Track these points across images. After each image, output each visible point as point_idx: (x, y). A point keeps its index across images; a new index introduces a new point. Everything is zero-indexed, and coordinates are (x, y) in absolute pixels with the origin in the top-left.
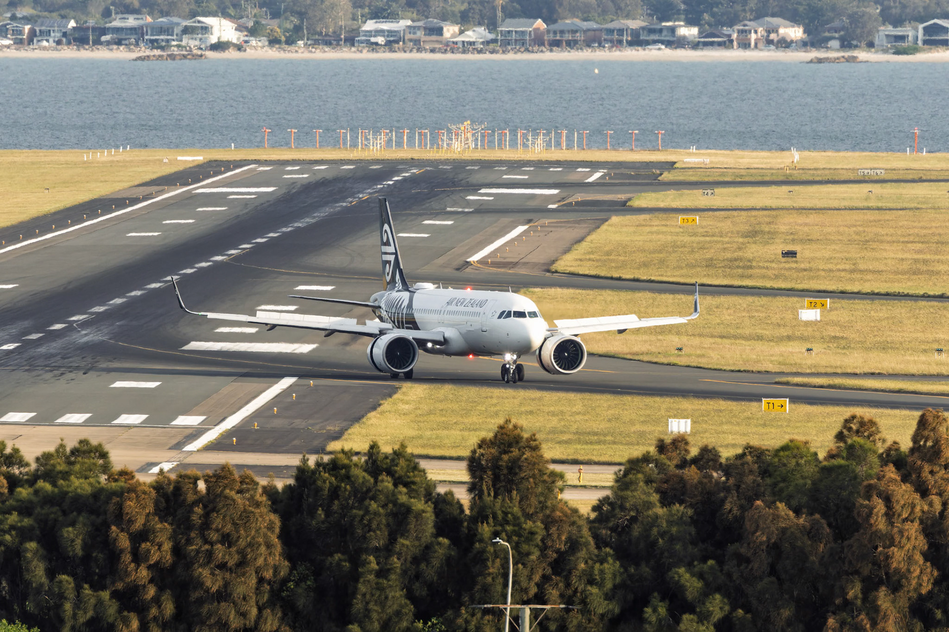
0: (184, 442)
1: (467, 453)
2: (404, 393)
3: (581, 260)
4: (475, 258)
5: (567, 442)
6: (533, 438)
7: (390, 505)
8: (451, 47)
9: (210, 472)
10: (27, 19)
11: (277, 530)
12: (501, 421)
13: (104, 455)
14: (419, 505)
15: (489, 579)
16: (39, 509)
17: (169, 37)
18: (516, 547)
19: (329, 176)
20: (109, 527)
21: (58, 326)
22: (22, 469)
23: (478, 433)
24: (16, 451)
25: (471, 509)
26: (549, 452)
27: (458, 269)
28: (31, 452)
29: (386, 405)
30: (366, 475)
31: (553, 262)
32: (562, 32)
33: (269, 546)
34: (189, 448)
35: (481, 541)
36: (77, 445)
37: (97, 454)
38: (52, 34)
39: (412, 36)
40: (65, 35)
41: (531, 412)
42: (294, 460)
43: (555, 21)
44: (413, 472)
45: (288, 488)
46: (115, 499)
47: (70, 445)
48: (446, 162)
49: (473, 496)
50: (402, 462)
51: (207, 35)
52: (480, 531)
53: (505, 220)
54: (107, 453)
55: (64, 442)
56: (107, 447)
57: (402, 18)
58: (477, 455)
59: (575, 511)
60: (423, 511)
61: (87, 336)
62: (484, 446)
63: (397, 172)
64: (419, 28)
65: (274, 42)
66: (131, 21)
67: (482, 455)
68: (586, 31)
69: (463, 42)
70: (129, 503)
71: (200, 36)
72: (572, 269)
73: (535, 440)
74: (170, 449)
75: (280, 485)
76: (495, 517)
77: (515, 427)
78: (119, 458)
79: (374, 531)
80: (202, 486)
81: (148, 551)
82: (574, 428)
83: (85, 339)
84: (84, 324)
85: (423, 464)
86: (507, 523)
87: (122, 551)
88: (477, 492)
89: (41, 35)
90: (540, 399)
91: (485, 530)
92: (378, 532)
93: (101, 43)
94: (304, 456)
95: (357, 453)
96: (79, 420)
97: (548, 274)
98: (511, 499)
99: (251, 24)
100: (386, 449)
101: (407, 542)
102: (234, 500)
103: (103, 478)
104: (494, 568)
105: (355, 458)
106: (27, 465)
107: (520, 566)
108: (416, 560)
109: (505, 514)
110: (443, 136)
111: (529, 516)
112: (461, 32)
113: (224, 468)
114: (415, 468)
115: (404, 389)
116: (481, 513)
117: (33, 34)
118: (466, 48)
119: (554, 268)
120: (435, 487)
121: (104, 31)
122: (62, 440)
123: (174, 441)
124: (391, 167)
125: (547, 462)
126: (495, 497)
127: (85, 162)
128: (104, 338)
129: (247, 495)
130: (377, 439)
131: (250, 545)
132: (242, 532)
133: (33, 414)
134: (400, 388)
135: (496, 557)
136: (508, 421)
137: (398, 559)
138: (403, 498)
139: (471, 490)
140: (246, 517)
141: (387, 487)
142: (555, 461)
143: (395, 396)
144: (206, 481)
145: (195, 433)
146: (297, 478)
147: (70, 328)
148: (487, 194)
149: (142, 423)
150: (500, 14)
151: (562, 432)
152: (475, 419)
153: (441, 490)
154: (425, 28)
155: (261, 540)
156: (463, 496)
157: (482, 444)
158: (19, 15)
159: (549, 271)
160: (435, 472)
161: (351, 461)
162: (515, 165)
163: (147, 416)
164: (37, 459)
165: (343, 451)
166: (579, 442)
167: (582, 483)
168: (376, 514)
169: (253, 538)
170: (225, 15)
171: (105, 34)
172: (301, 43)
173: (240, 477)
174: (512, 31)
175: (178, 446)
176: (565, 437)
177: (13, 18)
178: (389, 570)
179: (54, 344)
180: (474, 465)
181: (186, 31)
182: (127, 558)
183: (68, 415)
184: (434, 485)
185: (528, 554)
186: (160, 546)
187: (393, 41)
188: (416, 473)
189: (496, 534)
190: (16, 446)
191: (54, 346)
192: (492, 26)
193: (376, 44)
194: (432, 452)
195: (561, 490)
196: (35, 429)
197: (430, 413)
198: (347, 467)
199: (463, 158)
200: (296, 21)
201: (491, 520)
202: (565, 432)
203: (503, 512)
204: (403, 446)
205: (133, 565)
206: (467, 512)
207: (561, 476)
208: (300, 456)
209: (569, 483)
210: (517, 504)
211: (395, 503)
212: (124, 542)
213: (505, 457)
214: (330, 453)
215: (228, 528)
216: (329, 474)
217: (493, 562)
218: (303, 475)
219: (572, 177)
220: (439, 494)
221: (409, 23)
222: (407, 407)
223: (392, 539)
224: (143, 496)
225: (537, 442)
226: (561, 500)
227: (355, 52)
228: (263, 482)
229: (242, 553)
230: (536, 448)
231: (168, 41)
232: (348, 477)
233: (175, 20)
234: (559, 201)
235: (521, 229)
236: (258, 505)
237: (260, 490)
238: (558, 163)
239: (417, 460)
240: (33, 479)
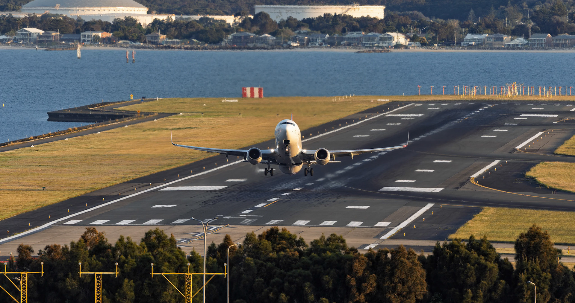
0: (381, 235)
1: (514, 240)
2: (485, 212)
3: (568, 148)
4: (518, 147)
5: (563, 235)
6: (545, 233)
7: (477, 265)
8: (508, 47)
9: (393, 249)
10: (307, 34)
11: (425, 278)
12: (531, 225)
13: (343, 241)
14: (490, 265)
15: (525, 300)
16: (312, 267)
17: (374, 42)
18: (538, 285)
19: (449, 108)
20: (346, 276)
21: (321, 179)
22: (304, 248)
23: (520, 230)
24: (302, 239)
25: (517, 267)
26: (553, 239)
27: (510, 153)
28: (308, 239)
29: (477, 217)
30: (466, 250)
31: (556, 149)
32: (560, 40)
33: (422, 284)
34: (383, 237)
35: (521, 282)
36: (330, 237)
37: (340, 241)
38: (318, 41)
39: (489, 42)
40: (324, 41)
41: (545, 221)
42: (433, 243)
43: (556, 35)
44: (490, 249)
45: (430, 257)
46: (348, 262)
47: (327, 237)
48: (505, 101)
49: (517, 261)
50: (485, 245)
51: (391, 41)
52: (520, 277)
53: (533, 129)
54: (345, 240)
55: (324, 235)
56: (344, 238)
57: (484, 33)
58: (519, 241)
59: (566, 268)
60: (493, 267)
61: (334, 184)
62: (522, 237)
63: (481, 106)
64: (492, 38)
65: (423, 44)
66: (355, 34)
67: (522, 241)
68: (571, 40)
69: (513, 44)
70: (355, 264)
71: (388, 41)
72: (564, 153)
73: (547, 234)
74: (374, 238)
75: (426, 255)
76: (527, 270)
77: (538, 228)
78: (350, 242)
79: (470, 278)
80: (389, 255)
81: (366, 287)
82: (565, 228)
83: (334, 186)
84: (333, 179)
85: (494, 245)
86: (534, 273)
87: (352, 286)
88: (519, 259)
89: (312, 42)
90: (550, 214)
91: (523, 276)
92: (471, 278)
93: (341, 45)
94: (438, 242)
95: (463, 240)
96: (331, 224)
97: (553, 155)
98: (535, 262)
99: (412, 36)
100: (477, 238)
101: (485, 282)
102: (405, 263)
103: (343, 252)
104: (527, 295)
105: (462, 243)
106: (307, 246)
107: (540, 294)
108: (490, 291)
109: (533, 269)
110: (503, 89)
111: (543, 270)
112: (512, 40)
113: (400, 247)
114: (491, 247)
115: (485, 210)
116: (521, 268)
117: (309, 41)
118: (515, 47)
119: (556, 152)
120: (500, 256)
121: (343, 39)
122: (323, 234)
123: (376, 235)
124: (479, 104)
125: (552, 244)
126: (528, 261)
127: (333, 103)
128: (343, 185)
129: (411, 260)
130: (473, 233)
131: (413, 284)
132: (409, 278)
133: (309, 221)
134: (483, 209)
135: (528, 289)
136: (534, 226)
137: (482, 291)
138: (483, 261)
139: (516, 258)
140: (411, 271)
141: (474, 256)
142: (556, 244)
143: (481, 213)
144: (391, 253)
145: (386, 230)
146: (434, 253)
147: (327, 181)
148: (525, 116)
149: (360, 226)
150: (530, 31)
151: (560, 230)
152: (519, 224)
153: (503, 258)
154: (495, 38)
155: (418, 282)
156: (513, 261)
157: (522, 236)
158: (302, 32)
159: (553, 154)
160: (500, 249)
161: (460, 244)
162: (537, 103)
163: (363, 222)
164: (312, 243)
165: (456, 239)
166: (568, 234)
167: (569, 254)
168: (470, 269)
169: (415, 281)
170: (401, 32)
171: (343, 41)
172: (436, 45)
173: (408, 251)
174: (536, 39)
175: (378, 237)
176: (562, 232)
177: (299, 33)
178: (477, 297)
179: (319, 188)
180: (518, 245)
181: (382, 39)
182: (354, 290)
183: (326, 222)
184: (499, 255)
185: (544, 288)
186: (371, 284)
187: (479, 45)
188: (491, 249)
189: (528, 279)
190: (302, 237)
191: (320, 188)
192: (526, 37)
193: (472, 45)
194: (498, 239)
195: (560, 258)
196: (310, 228)
197: (497, 221)
198: (458, 247)
199: (513, 99)
200: (434, 35)
201: (525, 272)
202: (562, 230)
203: (531, 268)
204: (485, 237)
205: (357, 293)
206: (515, 268)
207: (560, 251)
208: (436, 242)
209: (564, 254)
210: (538, 264)
211: (479, 264)
212: (353, 282)
213: (532, 242)
214: (450, 240)
215: (403, 276)
216: (450, 250)
217: (527, 292)
218: (437, 250)
219: (565, 109)
220: (502, 260)
221: (487, 35)
222: (486, 218)
223: (478, 281)
224: (362, 261)
225: (548, 236)
226: (560, 263)
227: (461, 49)
228: (418, 254)
229: (409, 287)
230: (547, 238)
231: (373, 44)
232: (458, 252)
233: (377, 34)
234: (558, 120)
235: (540, 133)
236: (416, 265)
237: (417, 258)
238: (557, 102)
239: (491, 244)
240: (309, 252)
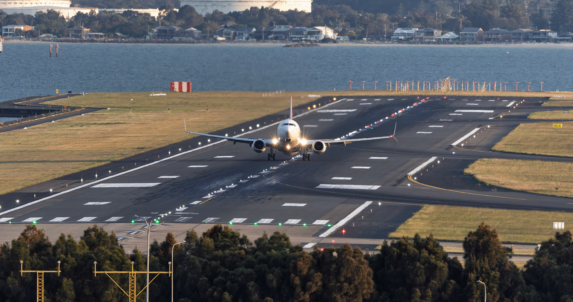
0: (320, 233)
1: (463, 239)
2: (424, 210)
3: (506, 145)
4: (455, 144)
5: (505, 233)
6: (494, 231)
7: (427, 264)
8: (439, 41)
9: (338, 247)
10: (232, 27)
11: (372, 276)
12: (479, 223)
13: (287, 239)
14: (441, 264)
15: (474, 300)
16: (257, 266)
17: (302, 36)
18: (487, 285)
19: (382, 104)
20: (291, 274)
21: (256, 176)
22: (248, 246)
23: (468, 229)
24: (245, 237)
25: (466, 266)
26: (501, 238)
27: (446, 149)
28: (252, 238)
29: (416, 215)
30: (415, 249)
31: (493, 146)
32: (491, 34)
33: (369, 283)
34: (322, 235)
35: (470, 281)
36: (273, 235)
37: (283, 239)
38: (244, 35)
39: (419, 36)
40: (250, 35)
43: (488, 29)
44: (436, 248)
47: (269, 235)
48: (439, 97)
49: (466, 260)
50: (431, 243)
51: (319, 35)
52: (469, 276)
53: (469, 125)
54: (289, 238)
55: (266, 233)
56: (288, 236)
57: (414, 27)
58: (467, 240)
59: (515, 267)
60: (443, 267)
61: (269, 181)
62: (471, 236)
63: (415, 102)
64: (422, 32)
65: (352, 38)
66: (283, 28)
67: (470, 240)
68: (502, 34)
69: (444, 39)
70: (299, 263)
71: (316, 35)
72: (502, 149)
74: (312, 236)
76: (477, 270)
77: (486, 226)
78: (294, 241)
79: (419, 277)
80: (335, 254)
81: (311, 286)
83: (269, 183)
84: (269, 175)
85: (441, 244)
86: (483, 273)
87: (296, 286)
88: (468, 258)
89: (239, 36)
90: (491, 212)
91: (472, 276)
92: (421, 277)
93: (268, 39)
94: (385, 240)
96: (268, 222)
97: (491, 152)
98: (484, 260)
99: (340, 30)
100: (423, 237)
101: (435, 282)
102: (352, 261)
103: (287, 250)
104: (477, 294)
106: (251, 244)
107: (489, 293)
108: (439, 291)
109: (482, 268)
110: (437, 84)
111: (493, 269)
112: (442, 34)
113: (345, 245)
114: (438, 246)
116: (470, 267)
117: (235, 35)
118: (446, 41)
119: (494, 148)
120: (448, 255)
121: (270, 33)
122: (264, 232)
123: (314, 232)
124: (412, 99)
125: (500, 243)
126: (476, 260)
127: (263, 98)
128: (278, 182)
129: (357, 259)
131: (360, 283)
132: (356, 277)
134: (422, 207)
135: (478, 289)
136: (483, 224)
137: (431, 290)
138: (433, 260)
139: (465, 257)
140: (358, 269)
141: (425, 255)
142: (504, 243)
143: (420, 211)
144: (337, 252)
145: (324, 228)
146: (382, 251)
147: (261, 177)
148: (460, 112)
149: (298, 223)
150: (461, 25)
151: (502, 228)
153: (451, 257)
154: (425, 32)
155: (365, 281)
156: (462, 261)
157: (470, 234)
158: (228, 25)
159: (491, 150)
160: (448, 248)
161: (408, 242)
162: (472, 99)
163: (300, 220)
164: (256, 242)
166: (511, 233)
168: (420, 268)
169: (361, 280)
170: (329, 26)
171: (270, 35)
172: (365, 39)
173: (354, 250)
174: (467, 34)
175: (317, 234)
177: (226, 27)
178: (426, 296)
179: (255, 185)
180: (466, 244)
181: (311, 33)
182: (299, 289)
183: (262, 220)
184: (447, 253)
185: (493, 287)
186: (316, 283)
187: (409, 39)
188: (438, 248)
189: (478, 278)
192: (457, 31)
193: (401, 39)
194: (444, 238)
195: (510, 257)
196: (249, 226)
198: (406, 245)
199: (447, 95)
200: (362, 28)
201: (475, 271)
203: (480, 267)
204: (431, 235)
205: (302, 293)
206: (464, 268)
208: (383, 240)
210: (487, 263)
211: (429, 263)
212: (297, 281)
213: (481, 241)
215: (349, 275)
216: (397, 249)
217: (476, 291)
218: (385, 249)
219: (500, 105)
220: (450, 259)
221: (417, 29)
222: (426, 216)
223: (428, 281)
224: (306, 259)
225: (496, 234)
226: (510, 262)
227: (391, 43)
228: (364, 253)
229: (356, 287)
230: (496, 236)
231: (301, 38)
232: (406, 250)
233: (304, 28)
234: (494, 116)
235: (476, 130)
236: (363, 263)
237: (363, 257)
238: (492, 98)
239: (438, 242)
240: (254, 251)
